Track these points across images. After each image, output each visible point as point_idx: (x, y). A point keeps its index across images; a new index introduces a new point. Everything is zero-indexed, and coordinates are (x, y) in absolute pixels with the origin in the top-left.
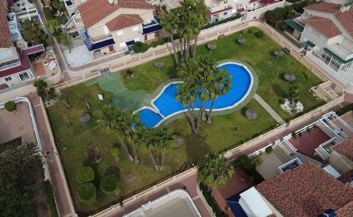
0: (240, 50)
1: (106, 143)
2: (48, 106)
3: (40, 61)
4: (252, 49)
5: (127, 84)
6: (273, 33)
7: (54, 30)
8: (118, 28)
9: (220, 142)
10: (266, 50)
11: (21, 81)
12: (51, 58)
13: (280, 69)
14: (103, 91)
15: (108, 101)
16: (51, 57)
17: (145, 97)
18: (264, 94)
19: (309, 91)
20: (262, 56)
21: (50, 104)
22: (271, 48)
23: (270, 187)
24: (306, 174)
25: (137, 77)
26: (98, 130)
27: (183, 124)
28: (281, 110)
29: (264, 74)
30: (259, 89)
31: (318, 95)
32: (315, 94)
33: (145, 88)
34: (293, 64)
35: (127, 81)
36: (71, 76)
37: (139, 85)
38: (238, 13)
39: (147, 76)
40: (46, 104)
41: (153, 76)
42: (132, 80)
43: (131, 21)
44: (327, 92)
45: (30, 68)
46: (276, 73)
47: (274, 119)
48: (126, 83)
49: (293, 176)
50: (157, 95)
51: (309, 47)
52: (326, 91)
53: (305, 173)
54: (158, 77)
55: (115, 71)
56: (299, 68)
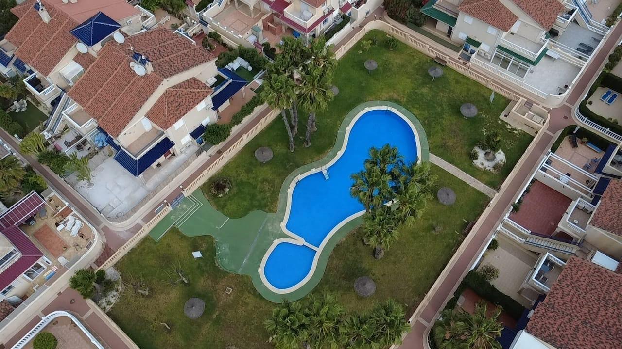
0: (372, 81)
1: (249, 335)
2: (108, 308)
3: (42, 225)
4: (389, 74)
5: (225, 210)
6: (411, 35)
7: (38, 153)
8: (174, 119)
9: (420, 259)
10: (409, 69)
11: (30, 282)
12: (61, 210)
13: (443, 97)
14: (191, 238)
15: (209, 253)
16: (60, 207)
17: (267, 222)
18: (441, 150)
19: (499, 121)
20: (409, 81)
21: (111, 304)
22: (415, 62)
23: (547, 322)
24: (580, 281)
25: (235, 190)
26: (223, 317)
27: (352, 249)
28: (477, 169)
29: (426, 114)
30: (432, 144)
31: (513, 126)
32: (509, 125)
33: (258, 206)
34: (457, 82)
35: (222, 203)
36: (119, 232)
37: (245, 203)
38: (344, 14)
39: (249, 181)
40: (103, 305)
41: (261, 178)
42: (230, 199)
43: (191, 96)
44: (525, 117)
45: (42, 254)
46: (441, 105)
47: (475, 189)
48: (221, 207)
49: (566, 290)
50: (284, 211)
51: (472, 48)
52: (522, 116)
53: (578, 280)
54: (270, 177)
55: (192, 192)
56: (469, 87)
